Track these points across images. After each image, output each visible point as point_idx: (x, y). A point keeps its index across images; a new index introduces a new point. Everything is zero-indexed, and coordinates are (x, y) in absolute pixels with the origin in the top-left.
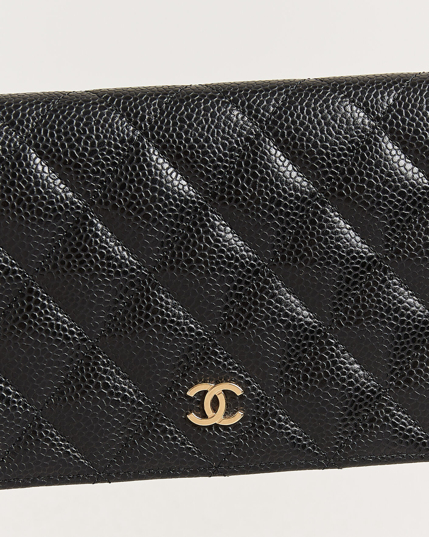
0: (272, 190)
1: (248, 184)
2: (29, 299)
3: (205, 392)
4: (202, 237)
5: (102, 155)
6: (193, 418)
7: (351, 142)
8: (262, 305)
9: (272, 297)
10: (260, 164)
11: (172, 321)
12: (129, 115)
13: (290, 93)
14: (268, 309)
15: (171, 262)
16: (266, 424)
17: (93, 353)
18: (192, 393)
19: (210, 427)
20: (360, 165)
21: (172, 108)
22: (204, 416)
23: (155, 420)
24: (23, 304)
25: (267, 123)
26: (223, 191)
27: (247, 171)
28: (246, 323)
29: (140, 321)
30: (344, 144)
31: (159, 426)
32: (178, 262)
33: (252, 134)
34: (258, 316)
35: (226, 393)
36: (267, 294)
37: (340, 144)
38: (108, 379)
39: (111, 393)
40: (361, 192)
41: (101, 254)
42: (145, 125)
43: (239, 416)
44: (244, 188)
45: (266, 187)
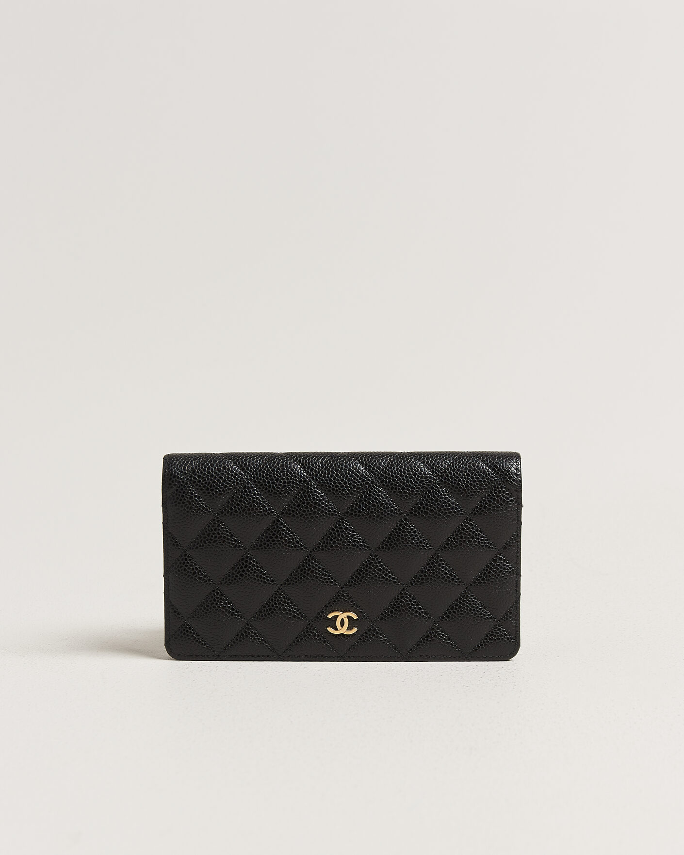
0: (378, 511)
1: (365, 508)
2: (246, 562)
3: (338, 616)
4: (339, 534)
5: (289, 488)
6: (330, 630)
7: (422, 487)
8: (370, 572)
9: (375, 568)
10: (373, 497)
11: (321, 578)
12: (305, 468)
13: (392, 459)
14: (373, 574)
15: (322, 546)
16: (370, 635)
17: (278, 592)
18: (330, 616)
19: (339, 635)
20: (427, 500)
21: (328, 465)
22: (336, 629)
23: (310, 629)
24: (243, 564)
25: (378, 476)
26: (352, 510)
27: (365, 501)
28: (361, 581)
29: (304, 576)
30: (419, 488)
31: (312, 633)
32: (326, 546)
33: (370, 481)
34: (367, 577)
35: (348, 617)
36: (373, 566)
37: (417, 488)
38: (286, 606)
39: (287, 613)
40: (426, 515)
41: (285, 540)
42: (313, 473)
43: (355, 630)
44: (363, 509)
45: (375, 510)
